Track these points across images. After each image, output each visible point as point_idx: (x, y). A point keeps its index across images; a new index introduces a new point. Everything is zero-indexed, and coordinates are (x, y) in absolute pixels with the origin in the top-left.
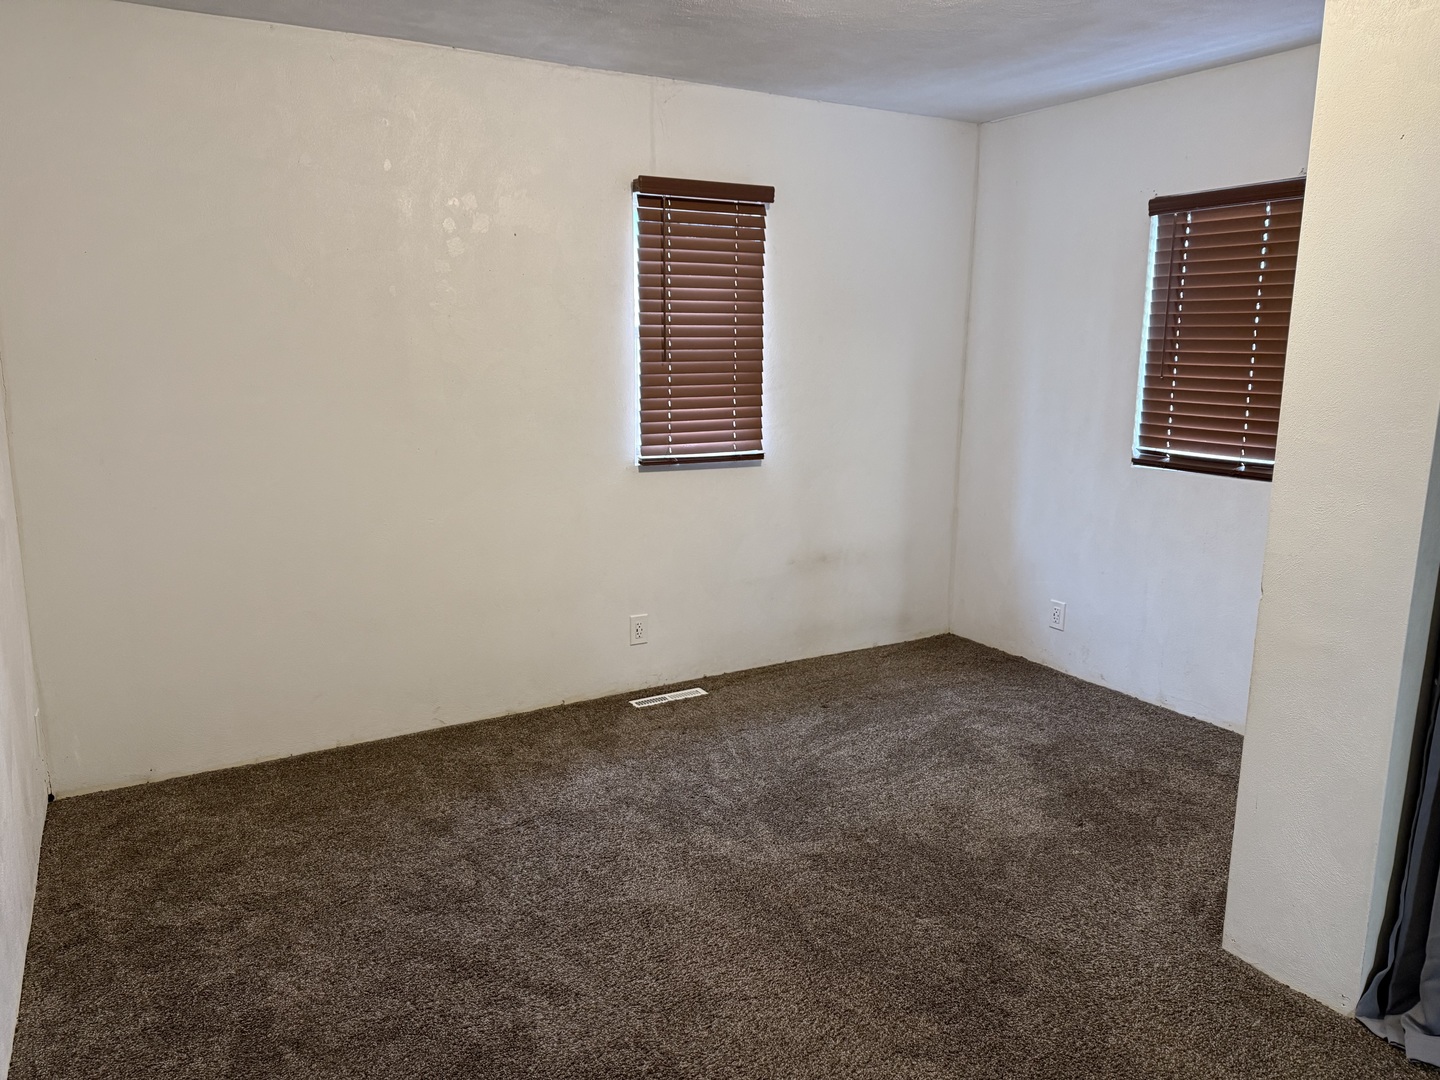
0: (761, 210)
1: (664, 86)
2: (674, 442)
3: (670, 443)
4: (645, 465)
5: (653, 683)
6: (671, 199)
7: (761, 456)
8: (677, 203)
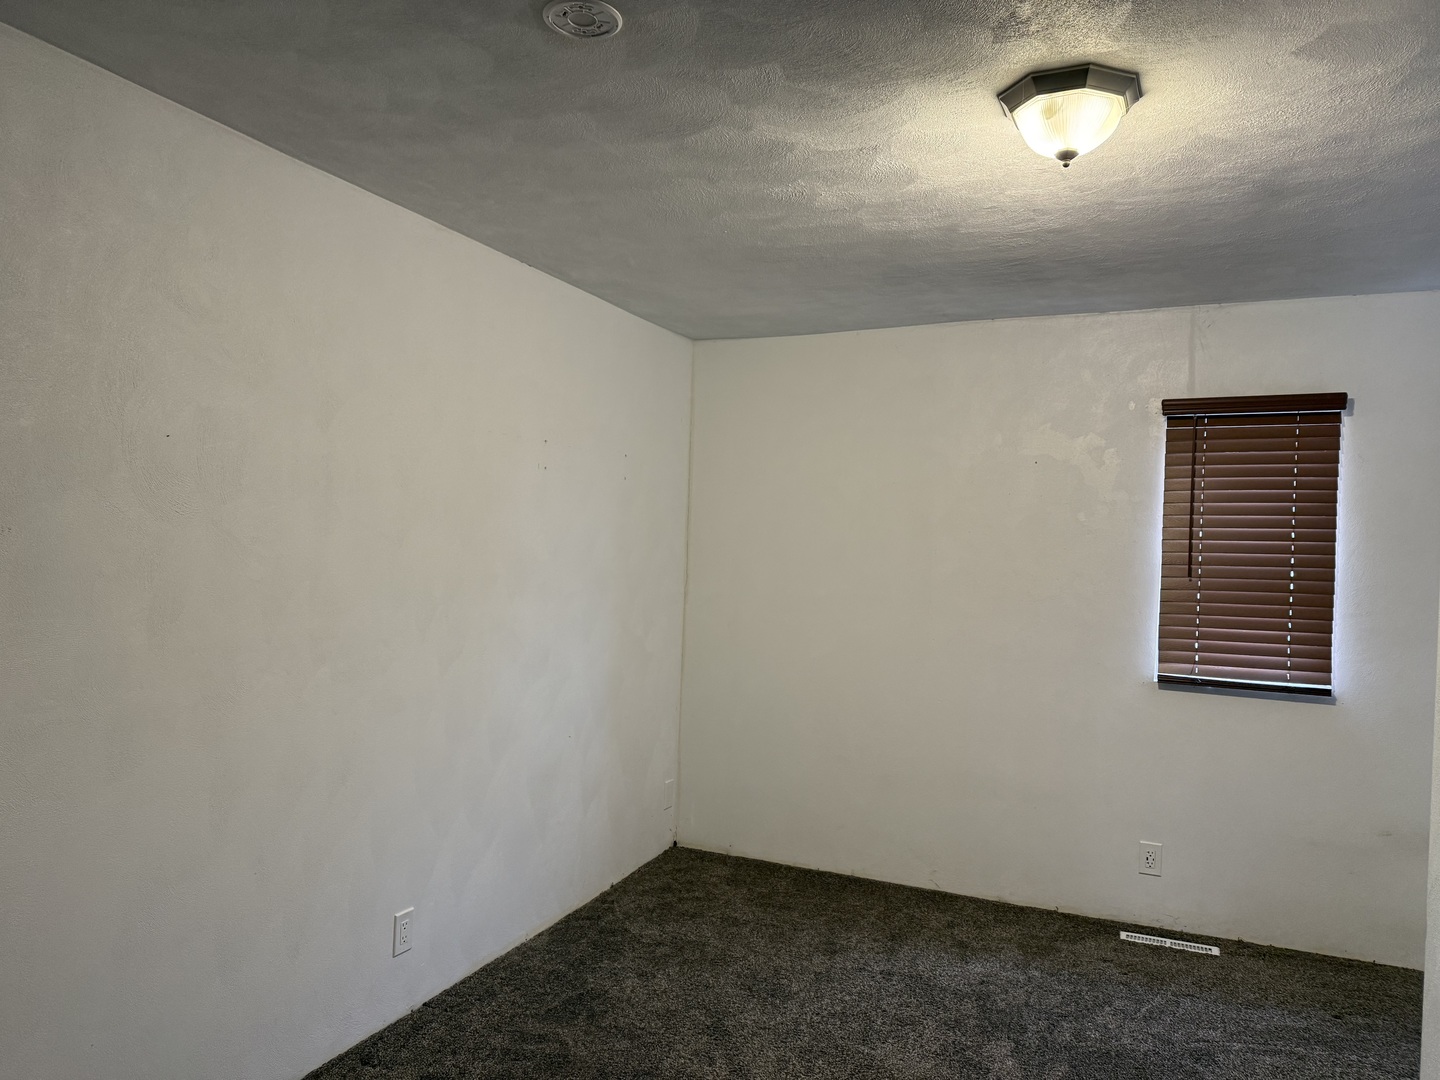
0: (1337, 418)
1: (1206, 312)
2: (1201, 662)
3: (1195, 663)
4: (1165, 681)
5: (1168, 924)
6: (1208, 417)
7: (1328, 693)
8: (1214, 420)
